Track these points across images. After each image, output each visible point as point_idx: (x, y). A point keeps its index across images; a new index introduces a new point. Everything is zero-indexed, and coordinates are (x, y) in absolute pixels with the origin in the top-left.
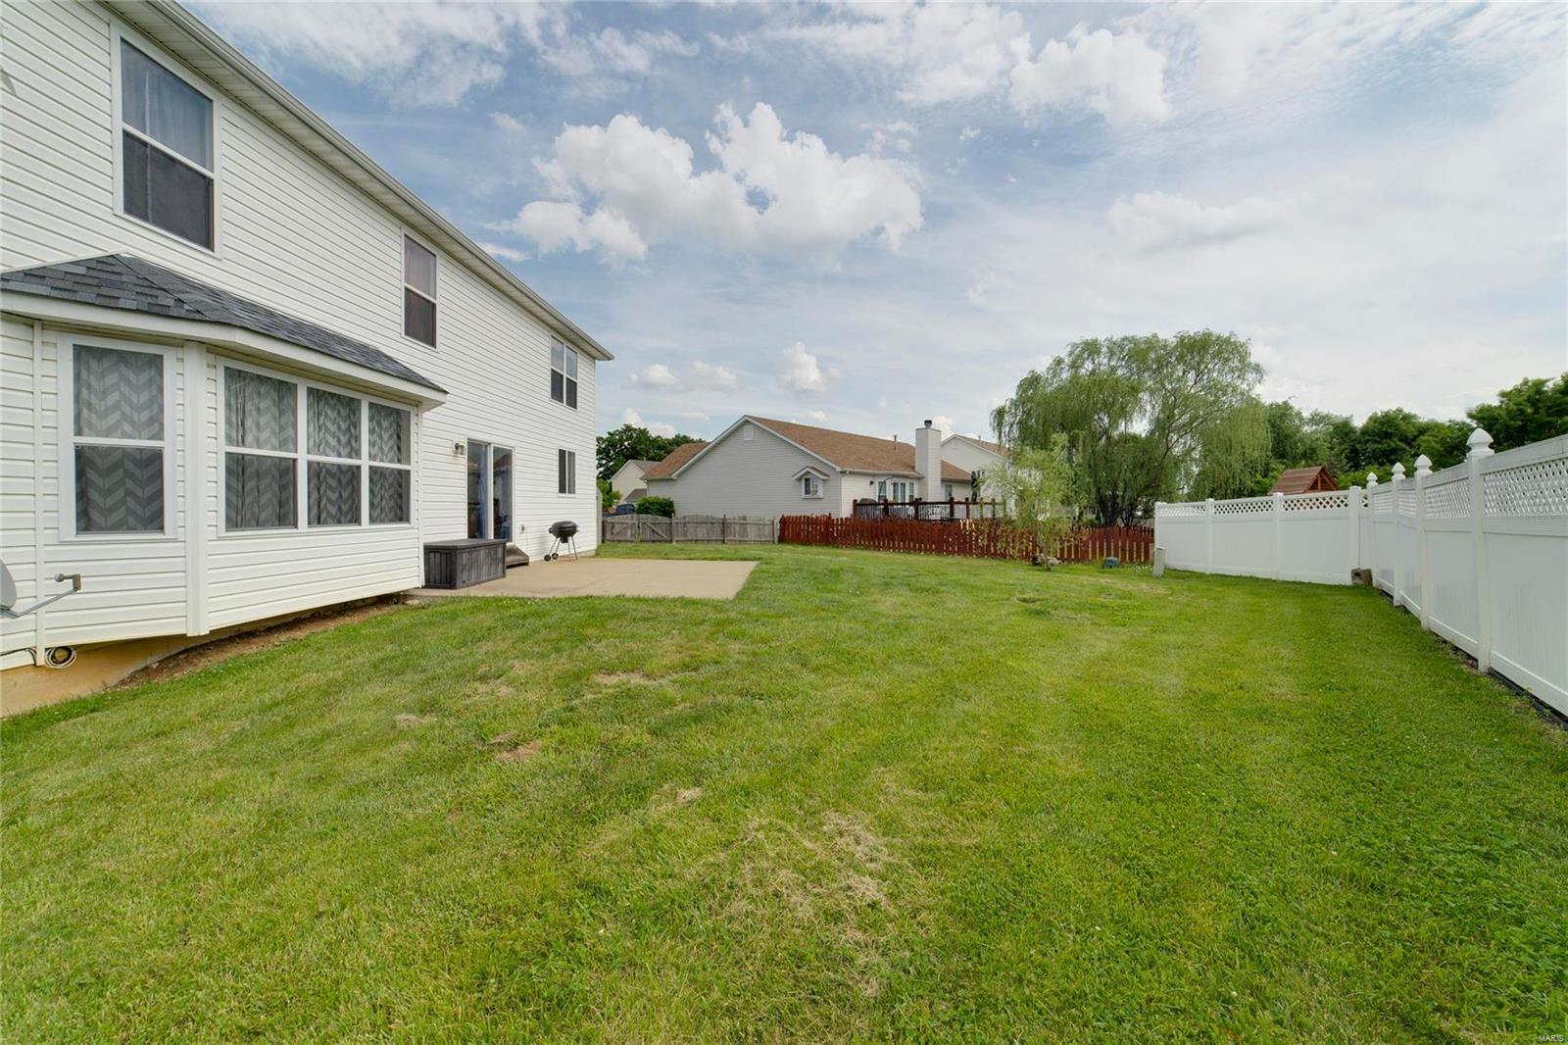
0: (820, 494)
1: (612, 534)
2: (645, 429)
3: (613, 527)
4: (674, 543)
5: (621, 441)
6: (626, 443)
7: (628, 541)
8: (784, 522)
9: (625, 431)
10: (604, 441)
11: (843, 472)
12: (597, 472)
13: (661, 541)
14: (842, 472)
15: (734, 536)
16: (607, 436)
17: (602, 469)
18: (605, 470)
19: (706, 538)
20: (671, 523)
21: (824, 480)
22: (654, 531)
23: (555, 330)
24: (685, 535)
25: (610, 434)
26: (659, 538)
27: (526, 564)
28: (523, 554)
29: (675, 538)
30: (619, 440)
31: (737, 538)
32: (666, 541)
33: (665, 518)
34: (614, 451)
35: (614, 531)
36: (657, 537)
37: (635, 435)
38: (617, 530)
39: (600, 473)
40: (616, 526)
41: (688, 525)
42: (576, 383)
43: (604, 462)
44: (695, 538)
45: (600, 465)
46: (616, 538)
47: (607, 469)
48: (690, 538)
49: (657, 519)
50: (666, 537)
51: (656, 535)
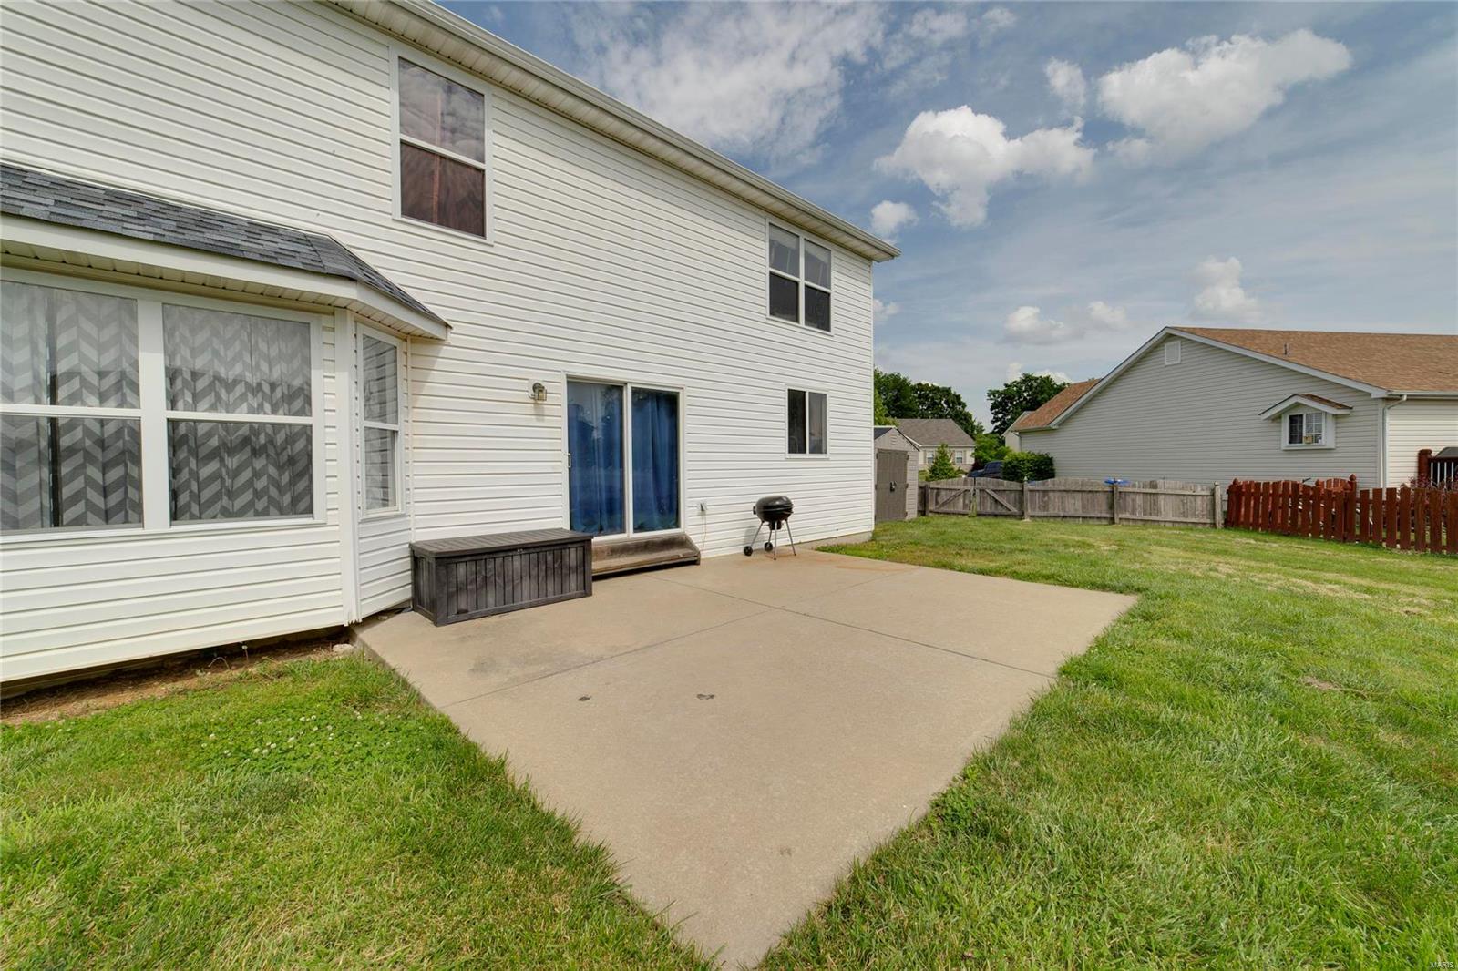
0: (1328, 439)
1: (937, 503)
2: (1048, 378)
3: (938, 495)
4: (1027, 520)
5: (1019, 392)
6: (1025, 394)
7: (959, 514)
8: (1237, 492)
9: (1024, 381)
10: (1000, 394)
11: (1392, 400)
12: (993, 427)
13: (1007, 516)
14: (1386, 399)
15: (1133, 512)
16: (1004, 388)
17: (998, 423)
18: (1000, 425)
19: (1080, 513)
20: (1022, 491)
21: (1336, 416)
22: (996, 501)
23: (776, 214)
24: (1045, 507)
25: (1006, 385)
26: (1004, 511)
27: (695, 563)
28: (692, 546)
29: (1029, 512)
30: (1017, 391)
31: (1138, 516)
32: (1014, 516)
33: (1014, 483)
34: (1012, 403)
35: (939, 499)
36: (1000, 511)
37: (1035, 384)
38: (944, 496)
39: (996, 427)
40: (943, 493)
41: (1051, 494)
42: (829, 295)
43: (1000, 416)
44: (1062, 514)
45: (996, 420)
46: (944, 509)
47: (1004, 423)
48: (1051, 512)
49: (1002, 484)
50: (1015, 510)
51: (999, 507)
